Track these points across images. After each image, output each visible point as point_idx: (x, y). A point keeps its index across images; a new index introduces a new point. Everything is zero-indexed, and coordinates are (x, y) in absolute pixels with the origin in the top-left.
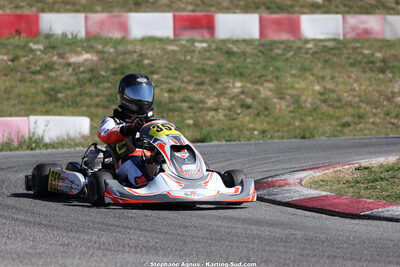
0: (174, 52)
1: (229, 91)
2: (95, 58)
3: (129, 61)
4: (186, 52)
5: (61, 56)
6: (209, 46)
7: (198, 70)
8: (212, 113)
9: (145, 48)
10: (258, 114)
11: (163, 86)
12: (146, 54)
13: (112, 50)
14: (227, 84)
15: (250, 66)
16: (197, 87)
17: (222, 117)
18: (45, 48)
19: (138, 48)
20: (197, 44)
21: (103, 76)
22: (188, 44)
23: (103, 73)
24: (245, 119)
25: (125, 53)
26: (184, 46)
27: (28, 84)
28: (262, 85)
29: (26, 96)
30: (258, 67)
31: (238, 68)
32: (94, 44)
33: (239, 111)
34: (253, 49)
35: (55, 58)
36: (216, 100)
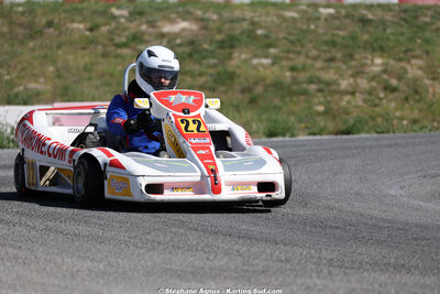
0: (294, 19)
1: (367, 70)
2: (194, 27)
3: (238, 32)
4: (309, 20)
5: (152, 24)
6: (338, 12)
7: (326, 43)
8: (348, 98)
9: (257, 14)
10: (407, 99)
11: (284, 63)
12: (258, 23)
13: (215, 17)
14: (364, 61)
15: (392, 37)
16: (326, 64)
17: (361, 103)
18: (131, 14)
19: (248, 14)
20: (322, 10)
21: (206, 50)
22: (310, 10)
23: (206, 46)
24: (390, 105)
25: (232, 21)
26: (305, 12)
27: (112, 60)
28: (409, 62)
29: (111, 75)
30: (402, 39)
31: (376, 40)
32: (192, 10)
33: (382, 95)
34: (393, 16)
35: (144, 27)
36: (352, 80)
